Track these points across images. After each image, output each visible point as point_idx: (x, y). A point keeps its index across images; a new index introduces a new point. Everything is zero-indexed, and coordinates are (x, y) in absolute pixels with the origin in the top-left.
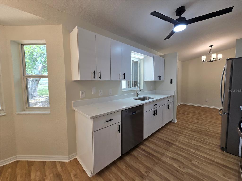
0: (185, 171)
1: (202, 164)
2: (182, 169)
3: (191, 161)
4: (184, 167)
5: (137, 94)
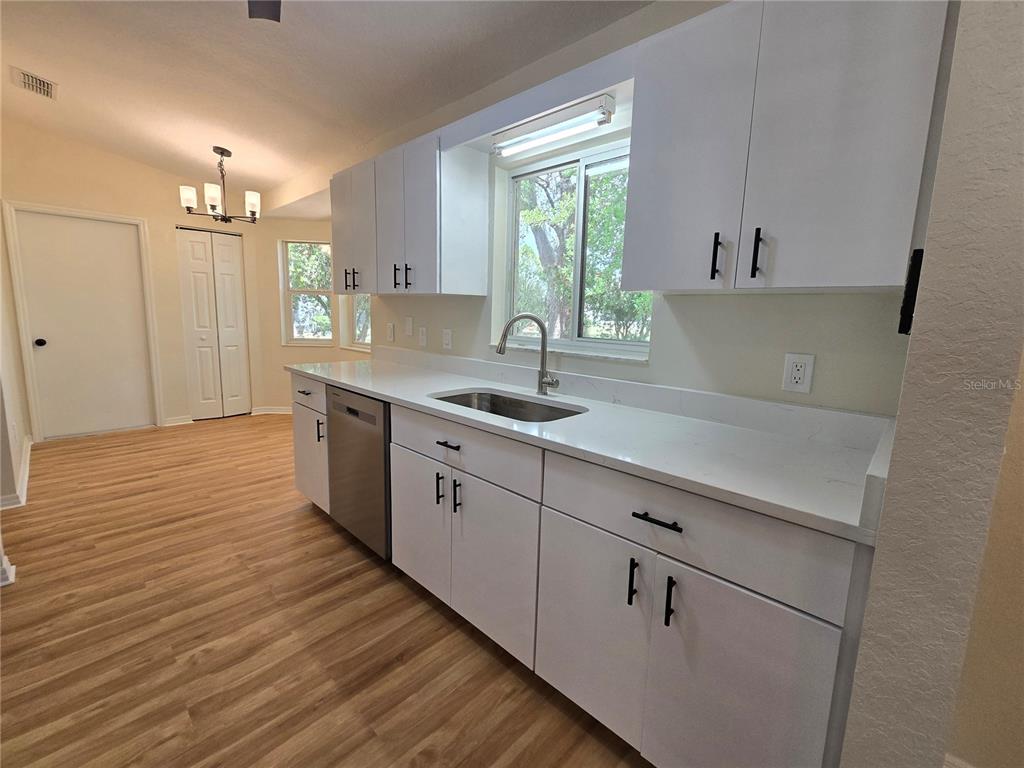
0: (182, 659)
2: (193, 656)
3: (192, 714)
4: (194, 663)
5: (542, 374)
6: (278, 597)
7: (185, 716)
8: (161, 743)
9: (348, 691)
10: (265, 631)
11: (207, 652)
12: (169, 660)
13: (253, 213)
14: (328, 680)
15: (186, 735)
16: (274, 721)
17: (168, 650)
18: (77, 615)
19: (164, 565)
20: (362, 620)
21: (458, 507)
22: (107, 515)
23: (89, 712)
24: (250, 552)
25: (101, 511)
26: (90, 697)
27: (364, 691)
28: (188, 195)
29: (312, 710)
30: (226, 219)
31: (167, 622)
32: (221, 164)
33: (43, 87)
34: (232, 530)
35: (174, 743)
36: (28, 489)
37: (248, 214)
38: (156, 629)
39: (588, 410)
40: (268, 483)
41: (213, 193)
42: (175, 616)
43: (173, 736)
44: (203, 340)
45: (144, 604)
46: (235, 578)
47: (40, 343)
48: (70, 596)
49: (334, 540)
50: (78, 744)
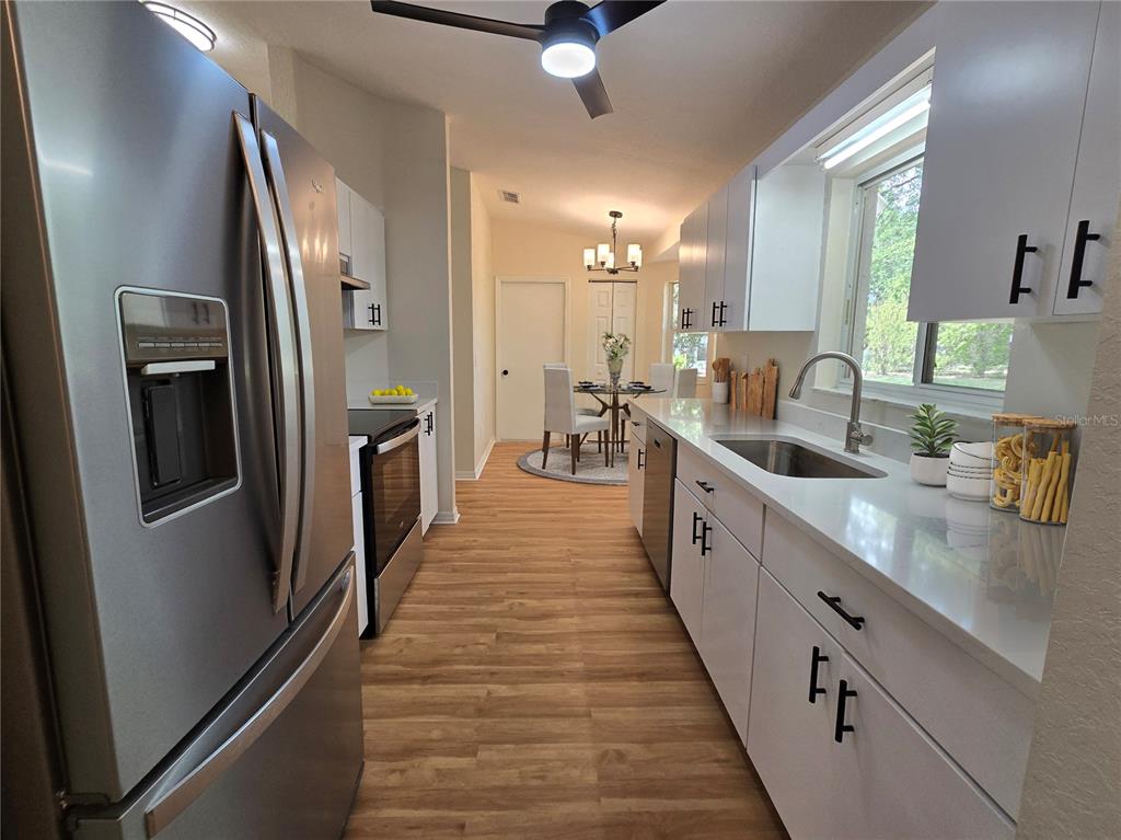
0: (507, 602)
1: (464, 647)
2: (513, 603)
3: (497, 637)
4: (511, 608)
5: (851, 428)
6: (579, 589)
7: (494, 636)
8: (477, 644)
9: (589, 676)
10: (560, 608)
11: (521, 604)
12: (500, 600)
13: (633, 263)
14: (580, 661)
15: (489, 647)
16: (535, 668)
17: (503, 593)
18: (472, 553)
19: (524, 540)
20: (626, 632)
21: (707, 551)
22: (511, 497)
23: (456, 608)
24: (579, 550)
25: (509, 494)
26: (460, 601)
27: (600, 683)
28: (589, 257)
29: (561, 675)
30: (613, 271)
31: (511, 576)
32: (614, 225)
33: (512, 197)
34: (573, 530)
35: (481, 647)
36: (483, 470)
37: (630, 265)
38: (502, 578)
39: (886, 475)
40: (614, 502)
41: (604, 251)
42: (516, 574)
43: (483, 644)
44: (599, 374)
45: (504, 560)
46: (559, 564)
47: (505, 373)
48: (475, 541)
49: (639, 562)
50: (444, 623)
